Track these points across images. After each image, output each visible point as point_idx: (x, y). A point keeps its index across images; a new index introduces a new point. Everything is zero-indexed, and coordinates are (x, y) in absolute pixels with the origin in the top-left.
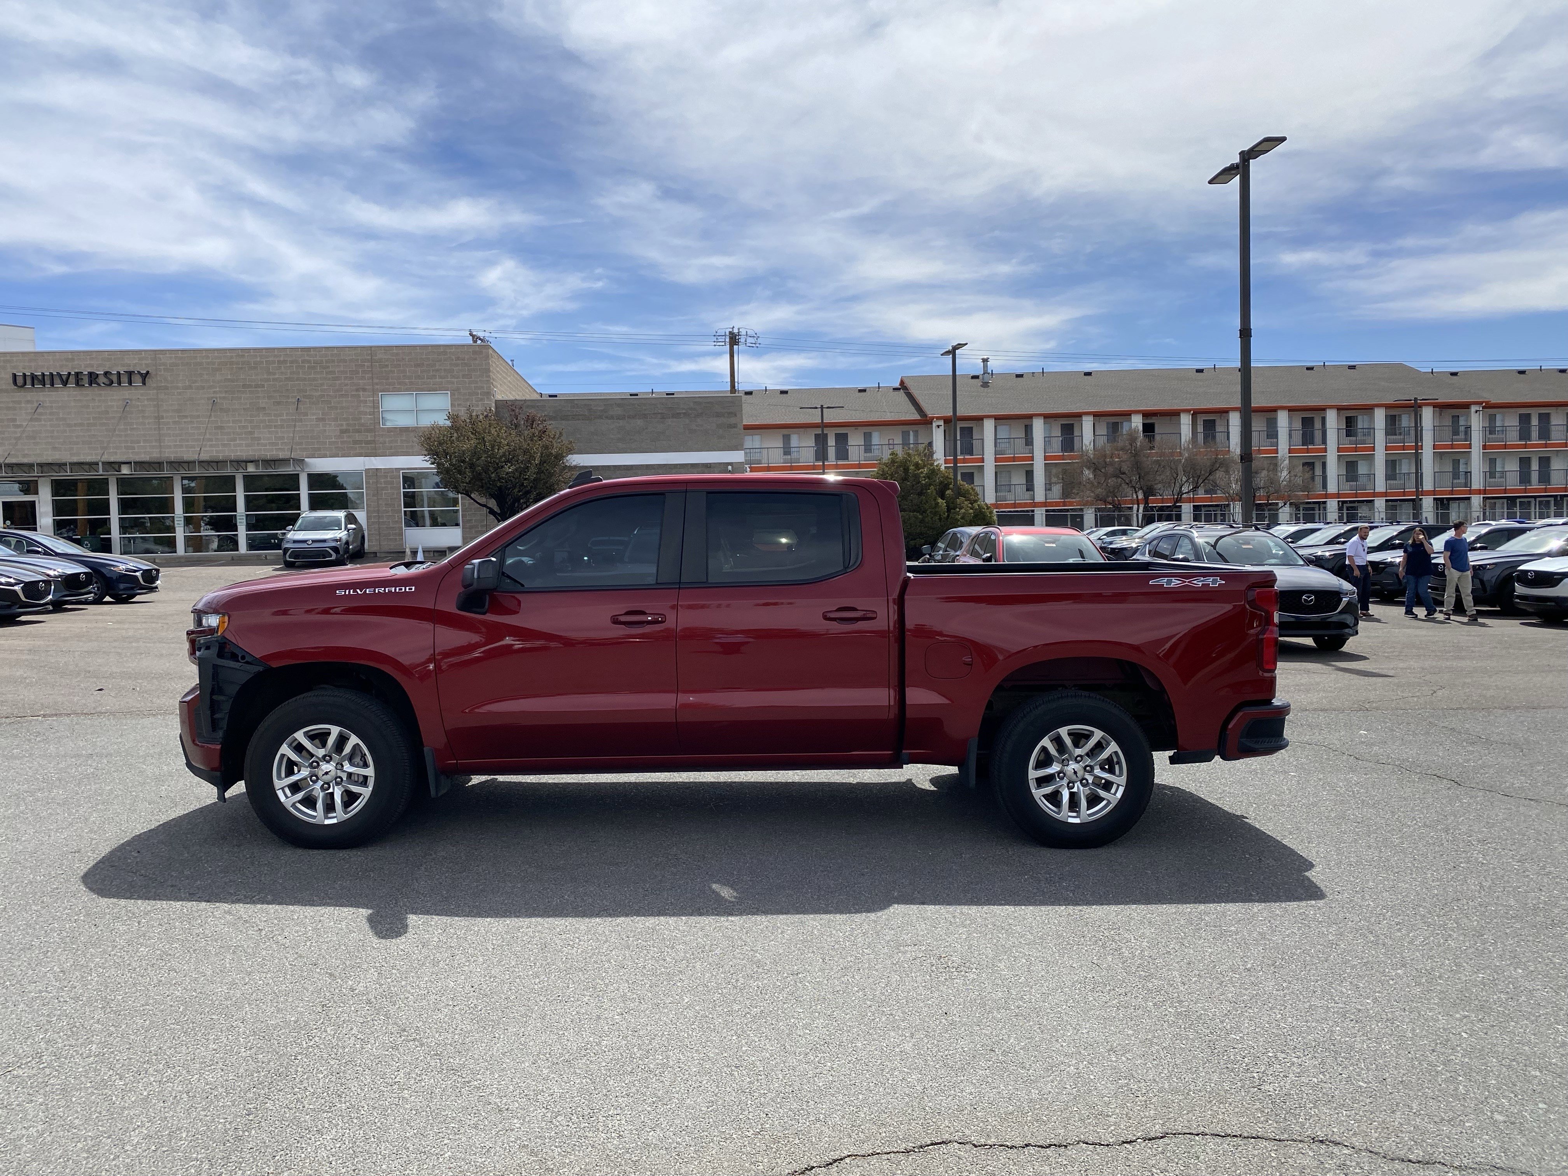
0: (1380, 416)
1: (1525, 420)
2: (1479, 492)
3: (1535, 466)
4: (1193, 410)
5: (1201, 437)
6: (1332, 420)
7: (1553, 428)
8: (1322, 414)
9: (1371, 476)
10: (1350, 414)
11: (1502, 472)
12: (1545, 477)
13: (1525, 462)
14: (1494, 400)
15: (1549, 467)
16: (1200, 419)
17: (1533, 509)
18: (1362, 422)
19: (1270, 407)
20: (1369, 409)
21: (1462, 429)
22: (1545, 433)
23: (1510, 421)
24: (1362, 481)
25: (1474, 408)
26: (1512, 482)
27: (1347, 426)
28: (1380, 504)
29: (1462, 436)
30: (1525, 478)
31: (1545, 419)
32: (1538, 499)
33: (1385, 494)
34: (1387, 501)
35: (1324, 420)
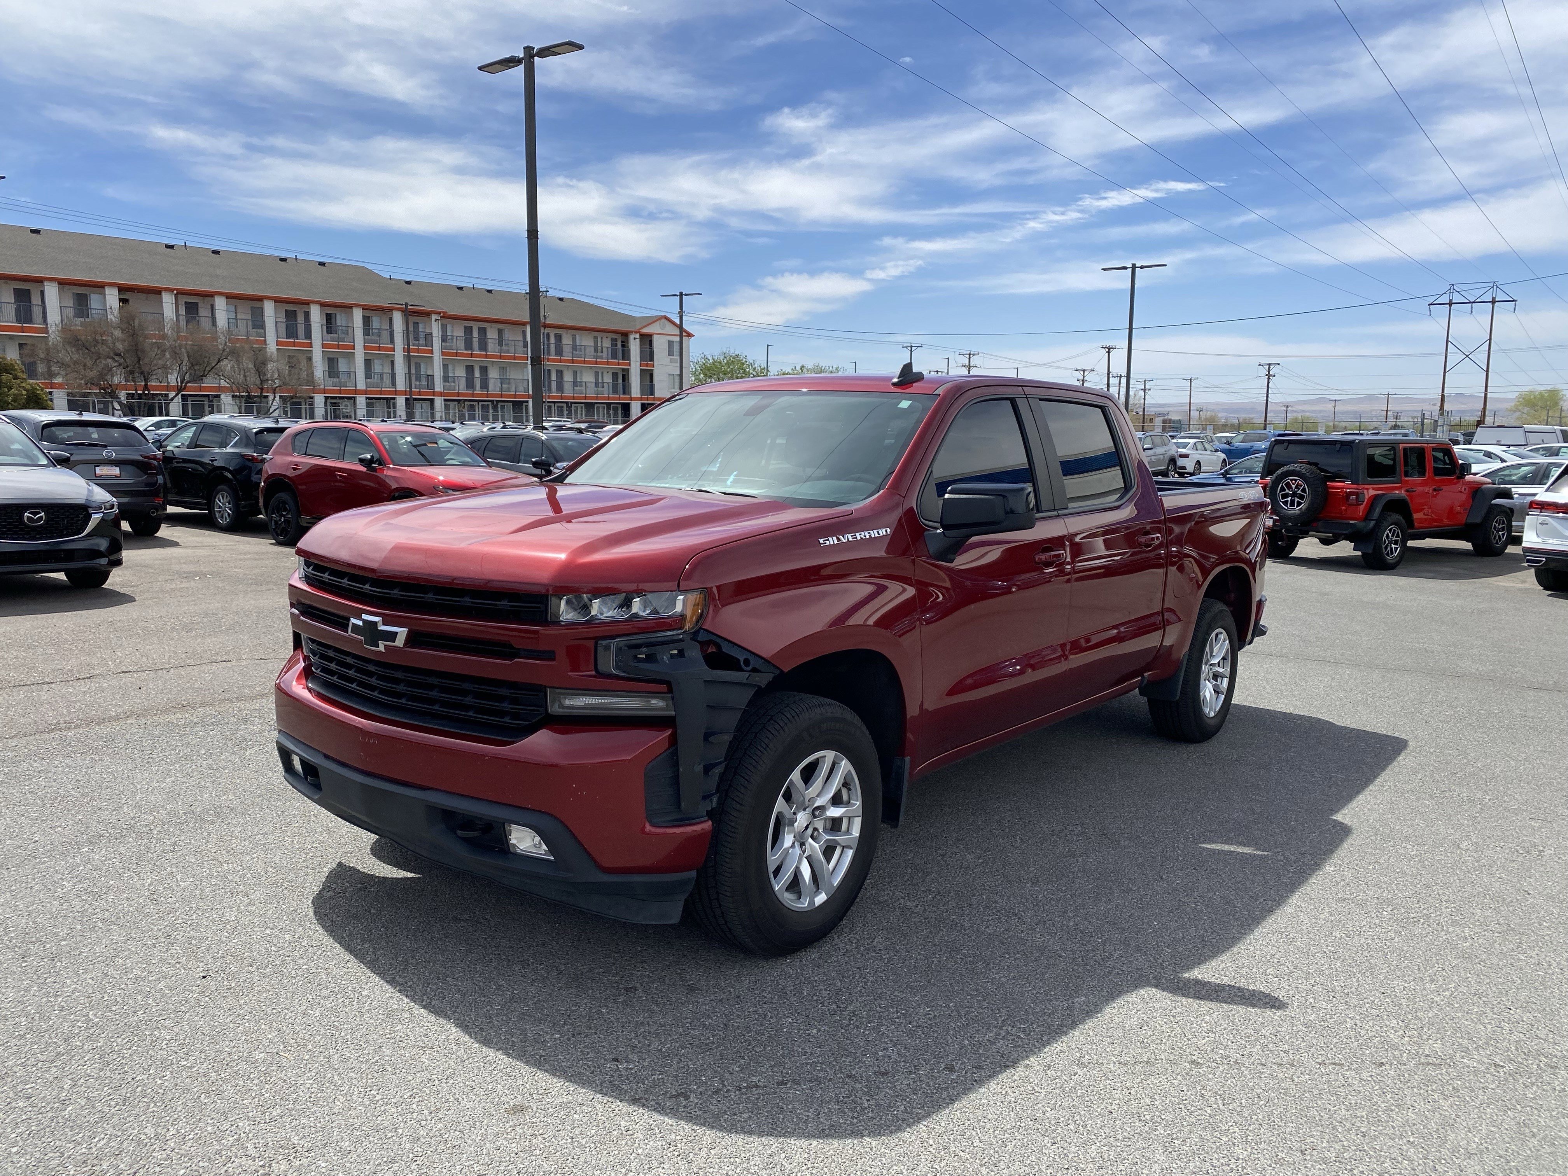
0: (358, 315)
1: (468, 331)
2: (441, 394)
3: (477, 374)
4: (177, 289)
5: (183, 319)
6: (316, 314)
7: (489, 341)
8: (305, 308)
9: (352, 374)
10: (330, 310)
11: (454, 377)
12: (485, 385)
13: (470, 369)
14: (450, 312)
15: (487, 375)
16: (183, 300)
17: (477, 410)
18: (340, 320)
19: (258, 296)
20: (348, 308)
21: (422, 335)
22: (483, 346)
23: (457, 331)
24: (343, 378)
25: (434, 317)
26: (461, 386)
27: (327, 323)
28: (361, 400)
29: (422, 341)
30: (470, 384)
31: (483, 331)
32: (480, 403)
33: (365, 392)
34: (367, 398)
35: (307, 315)
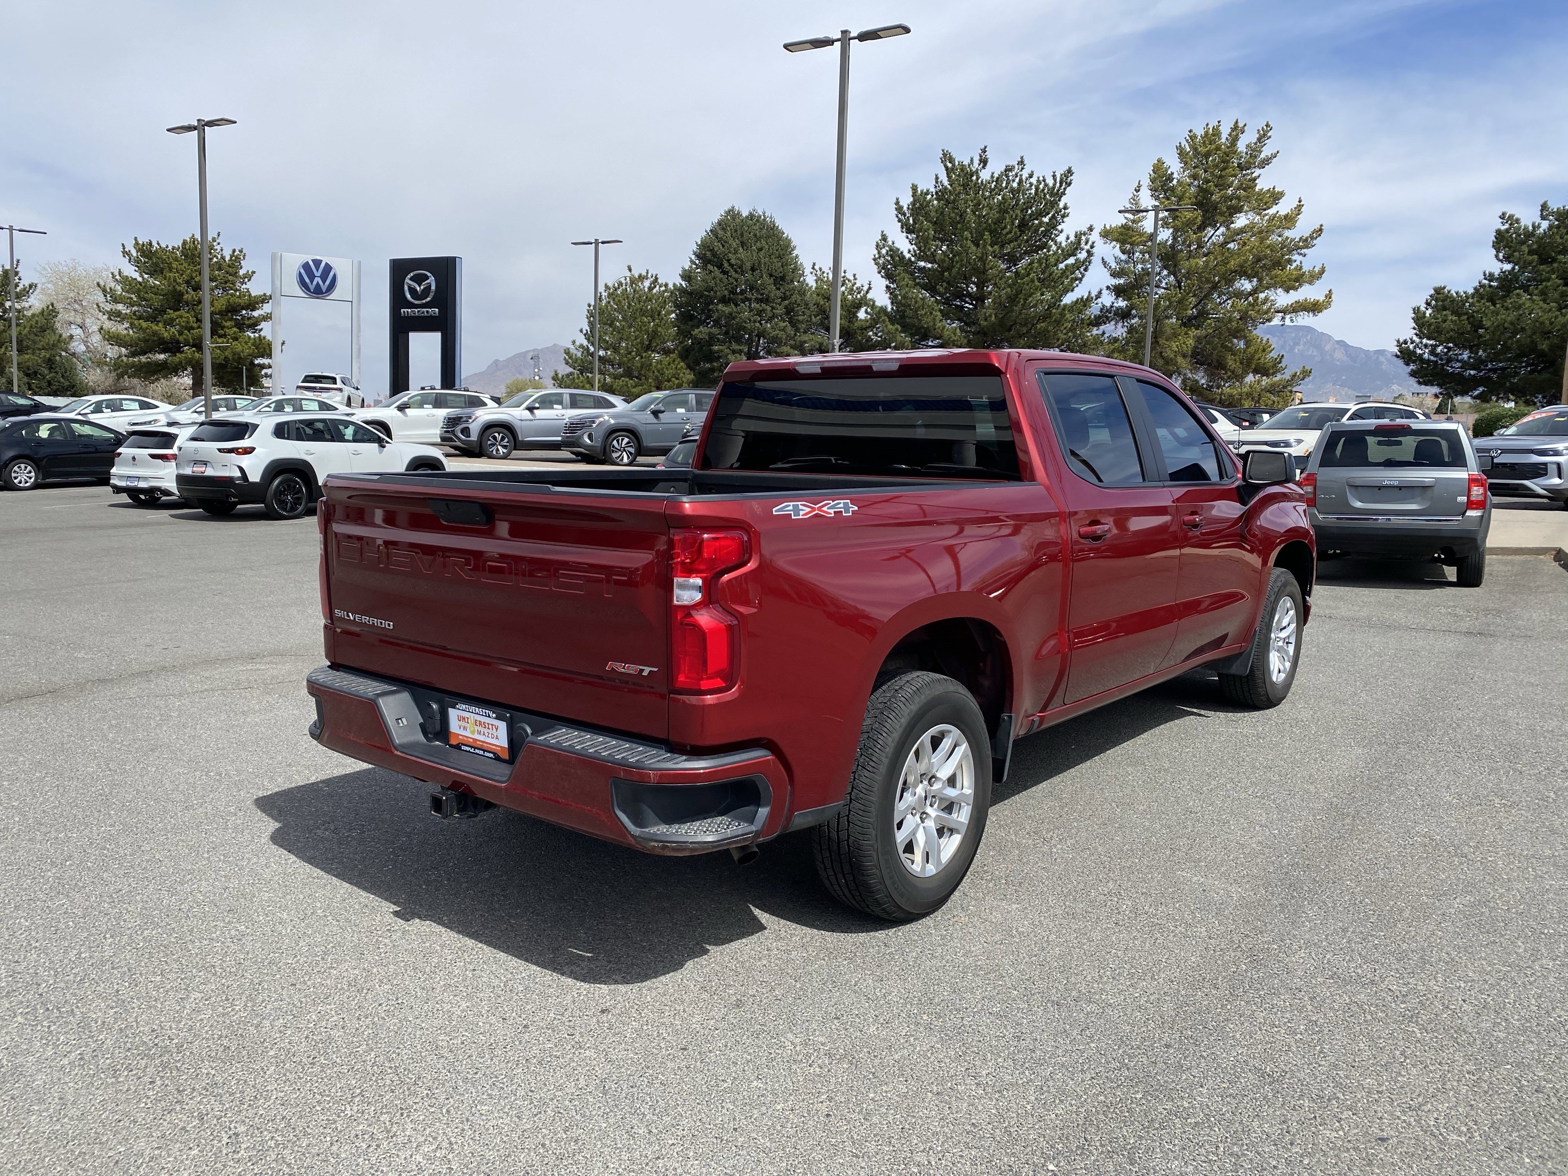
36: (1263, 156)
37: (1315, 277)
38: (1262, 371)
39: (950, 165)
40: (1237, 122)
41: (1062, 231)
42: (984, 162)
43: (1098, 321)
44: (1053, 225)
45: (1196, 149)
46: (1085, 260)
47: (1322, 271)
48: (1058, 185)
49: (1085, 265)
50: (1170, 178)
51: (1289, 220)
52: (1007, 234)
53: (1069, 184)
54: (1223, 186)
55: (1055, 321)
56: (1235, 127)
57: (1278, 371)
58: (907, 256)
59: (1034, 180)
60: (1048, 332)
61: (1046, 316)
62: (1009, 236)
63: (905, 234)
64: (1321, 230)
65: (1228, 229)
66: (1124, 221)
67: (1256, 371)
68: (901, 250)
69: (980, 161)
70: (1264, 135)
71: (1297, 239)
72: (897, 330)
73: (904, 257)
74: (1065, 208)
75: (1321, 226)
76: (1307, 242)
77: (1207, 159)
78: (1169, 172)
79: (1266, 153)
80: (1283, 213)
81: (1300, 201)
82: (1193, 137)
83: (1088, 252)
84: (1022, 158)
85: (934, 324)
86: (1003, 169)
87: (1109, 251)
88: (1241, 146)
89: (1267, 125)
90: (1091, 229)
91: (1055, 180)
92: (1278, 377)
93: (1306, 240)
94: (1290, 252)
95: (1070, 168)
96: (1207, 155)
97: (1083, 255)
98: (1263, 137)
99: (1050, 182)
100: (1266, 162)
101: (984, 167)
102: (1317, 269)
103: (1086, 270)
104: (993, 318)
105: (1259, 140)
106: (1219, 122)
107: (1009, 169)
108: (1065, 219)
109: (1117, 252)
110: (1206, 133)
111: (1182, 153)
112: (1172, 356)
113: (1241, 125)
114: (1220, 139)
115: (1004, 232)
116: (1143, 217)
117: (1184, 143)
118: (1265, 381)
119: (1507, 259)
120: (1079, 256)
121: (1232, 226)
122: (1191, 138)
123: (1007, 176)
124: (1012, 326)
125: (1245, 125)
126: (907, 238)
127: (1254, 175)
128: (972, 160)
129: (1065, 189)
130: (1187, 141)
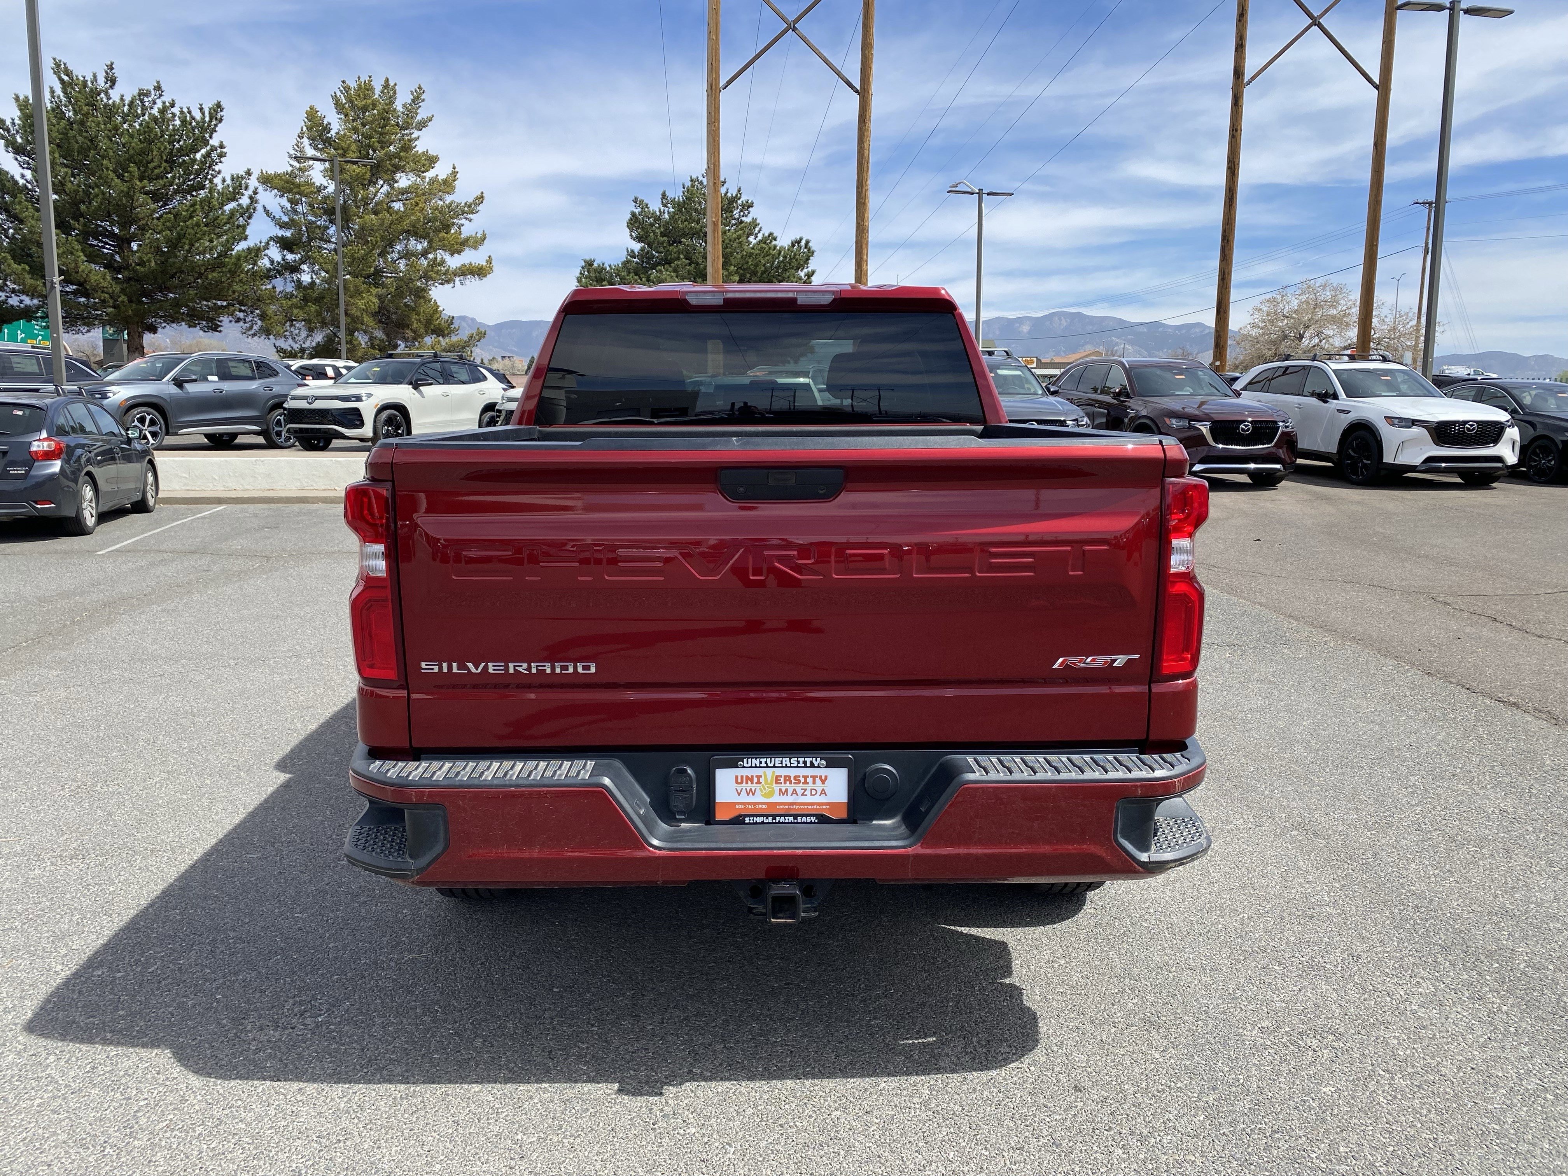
36: (419, 118)
37: (476, 242)
38: (440, 332)
39: (66, 78)
40: (387, 80)
41: (219, 172)
42: (112, 81)
43: (268, 275)
44: (208, 163)
45: (351, 102)
46: (248, 208)
47: (484, 238)
48: (207, 119)
49: (248, 212)
50: (327, 128)
51: (448, 185)
52: (155, 168)
53: (221, 120)
54: (384, 144)
55: (230, 271)
56: (386, 85)
57: (452, 331)
58: (21, 182)
59: (176, 110)
60: (221, 282)
61: (217, 264)
62: (157, 171)
63: (11, 155)
64: (482, 197)
65: (392, 187)
66: (290, 169)
67: (434, 332)
68: (12, 173)
69: (106, 78)
70: (418, 97)
71: (463, 204)
72: (24, 269)
73: (16, 183)
74: (222, 146)
75: (482, 193)
76: (471, 208)
77: (364, 113)
78: (325, 122)
79: (422, 115)
80: (442, 176)
81: (454, 168)
82: (347, 89)
83: (251, 198)
84: (158, 82)
85: (77, 267)
86: (136, 92)
87: (270, 200)
88: (398, 105)
89: (420, 88)
90: (249, 173)
91: (203, 114)
92: (454, 339)
93: (470, 206)
94: (457, 216)
95: (219, 103)
96: (365, 109)
97: (245, 201)
98: (417, 99)
99: (198, 116)
100: (422, 125)
101: (111, 87)
102: (479, 235)
103: (250, 217)
104: (153, 264)
105: (413, 101)
106: (370, 77)
107: (143, 94)
108: (222, 159)
109: (284, 202)
110: (360, 86)
111: (338, 104)
112: (359, 314)
113: (392, 84)
114: (373, 93)
115: (151, 166)
116: (310, 166)
117: (339, 93)
118: (444, 342)
119: (639, 239)
120: (241, 201)
121: (396, 185)
122: (344, 88)
123: (142, 101)
124: (175, 274)
125: (395, 84)
126: (16, 159)
127: (413, 136)
128: (95, 76)
129: (216, 125)
130: (341, 91)
